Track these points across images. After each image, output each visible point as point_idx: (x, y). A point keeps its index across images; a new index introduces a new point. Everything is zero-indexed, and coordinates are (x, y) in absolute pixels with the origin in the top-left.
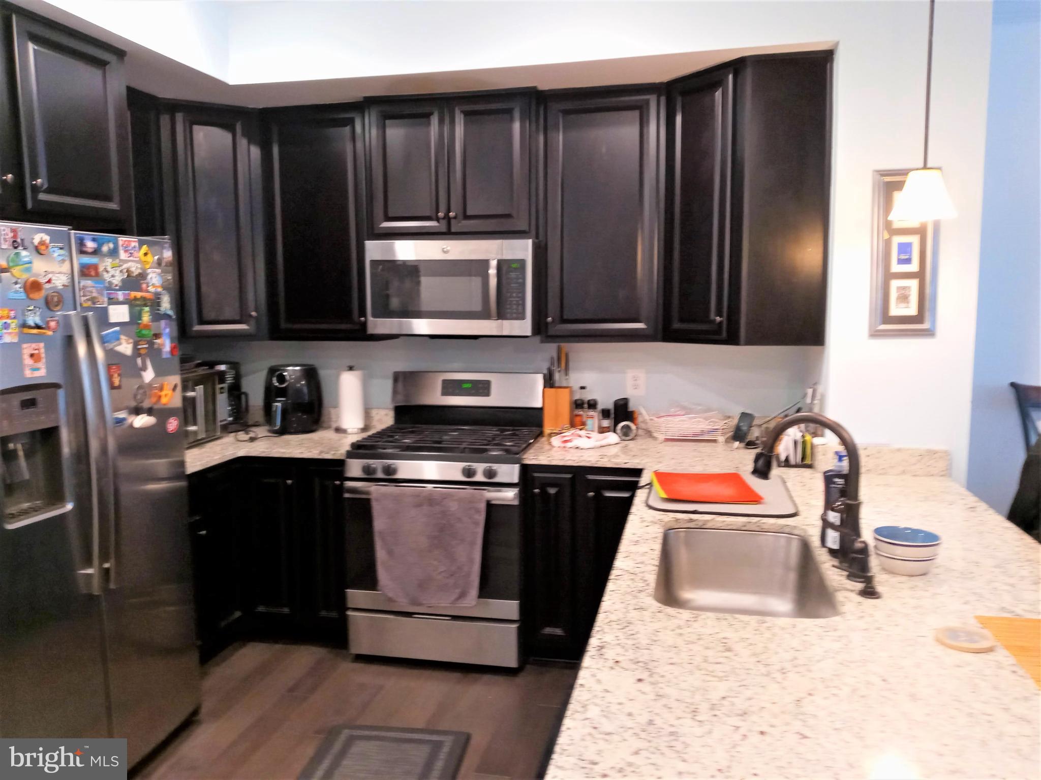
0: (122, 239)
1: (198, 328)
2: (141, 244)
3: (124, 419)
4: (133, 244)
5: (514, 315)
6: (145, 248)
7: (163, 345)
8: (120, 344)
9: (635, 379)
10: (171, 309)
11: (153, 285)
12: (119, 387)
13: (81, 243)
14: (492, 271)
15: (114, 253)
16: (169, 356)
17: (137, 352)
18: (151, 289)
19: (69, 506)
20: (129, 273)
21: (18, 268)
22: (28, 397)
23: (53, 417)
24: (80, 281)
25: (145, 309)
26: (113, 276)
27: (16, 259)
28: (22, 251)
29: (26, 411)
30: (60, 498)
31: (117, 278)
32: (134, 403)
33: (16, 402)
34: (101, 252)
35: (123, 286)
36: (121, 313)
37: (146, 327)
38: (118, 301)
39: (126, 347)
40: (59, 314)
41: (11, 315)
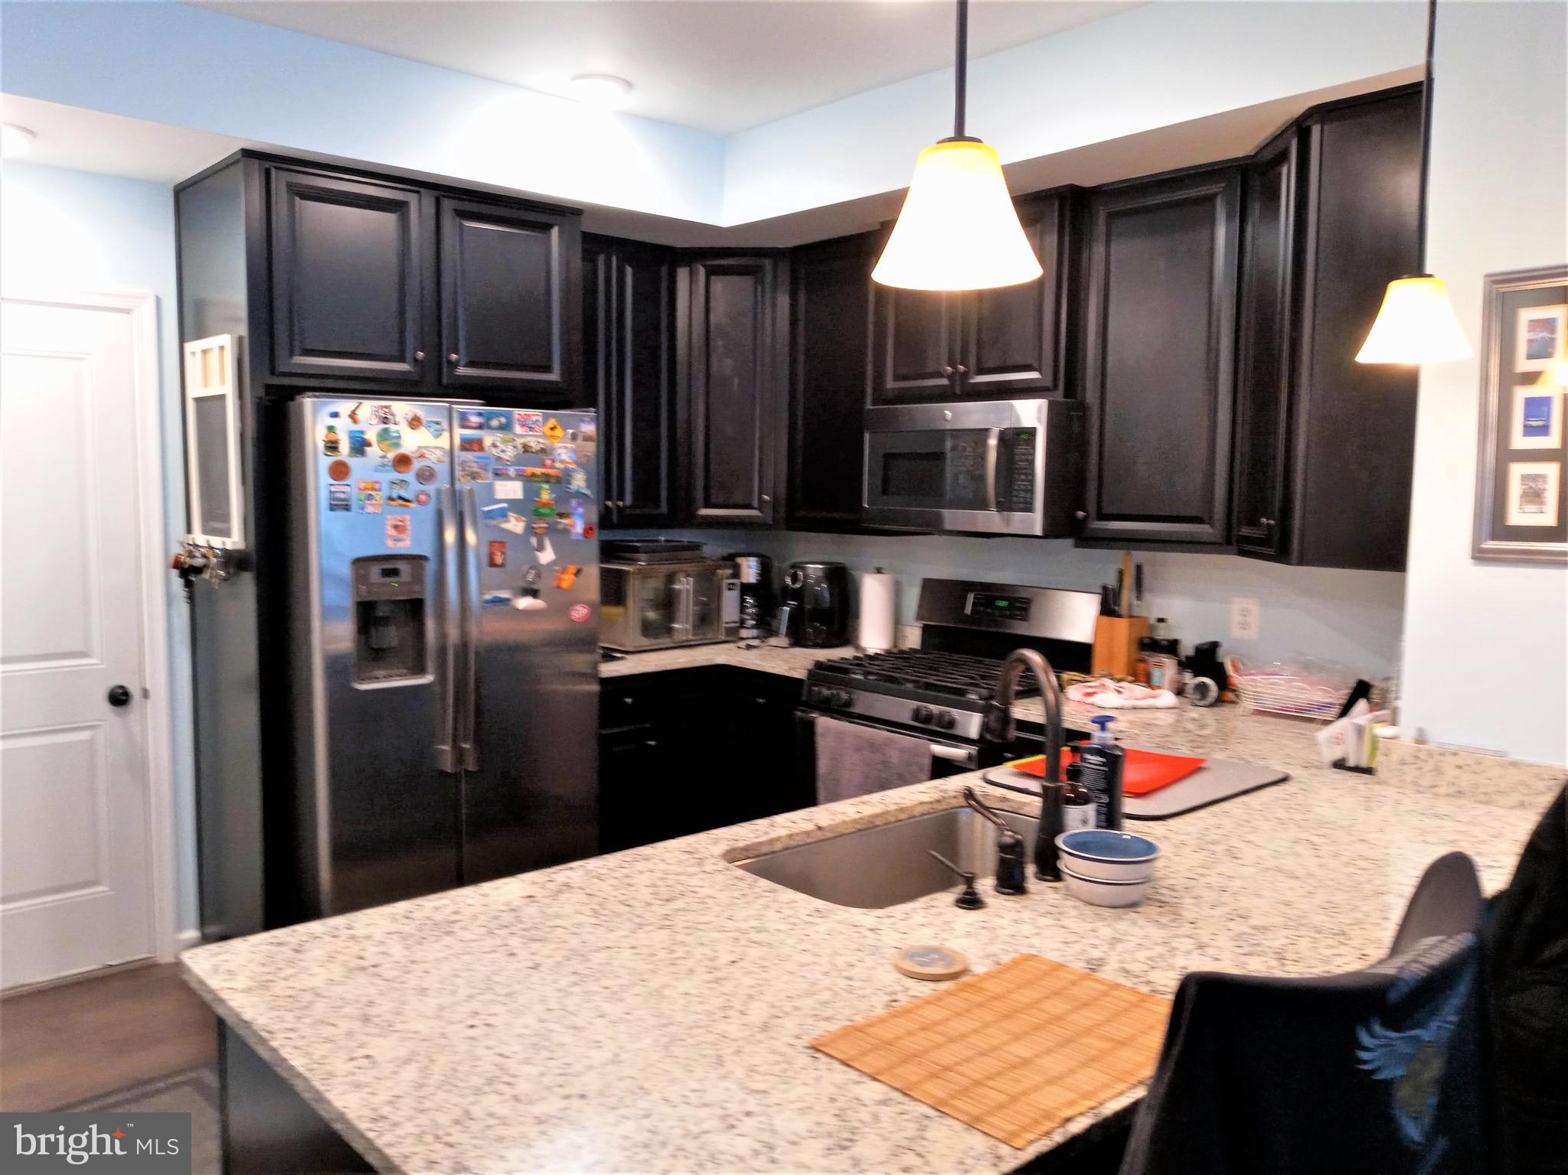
0: (518, 412)
1: (704, 512)
2: (546, 419)
3: (508, 600)
4: (534, 418)
5: (1022, 506)
6: (552, 422)
7: (573, 526)
8: (507, 521)
9: (1244, 613)
10: (588, 487)
11: (562, 462)
12: (502, 566)
13: (463, 417)
14: (993, 442)
15: (506, 427)
16: (581, 538)
17: (530, 530)
18: (558, 465)
19: (428, 679)
20: (526, 448)
21: (387, 443)
22: (389, 566)
23: (417, 588)
24: (461, 456)
25: (546, 486)
26: (503, 451)
27: (384, 435)
28: (392, 427)
29: (388, 580)
30: (420, 669)
31: (509, 453)
32: (522, 584)
33: (375, 571)
34: (490, 428)
35: (517, 461)
36: (511, 490)
37: (545, 505)
38: (507, 478)
39: (515, 525)
40: (430, 488)
41: (374, 487)
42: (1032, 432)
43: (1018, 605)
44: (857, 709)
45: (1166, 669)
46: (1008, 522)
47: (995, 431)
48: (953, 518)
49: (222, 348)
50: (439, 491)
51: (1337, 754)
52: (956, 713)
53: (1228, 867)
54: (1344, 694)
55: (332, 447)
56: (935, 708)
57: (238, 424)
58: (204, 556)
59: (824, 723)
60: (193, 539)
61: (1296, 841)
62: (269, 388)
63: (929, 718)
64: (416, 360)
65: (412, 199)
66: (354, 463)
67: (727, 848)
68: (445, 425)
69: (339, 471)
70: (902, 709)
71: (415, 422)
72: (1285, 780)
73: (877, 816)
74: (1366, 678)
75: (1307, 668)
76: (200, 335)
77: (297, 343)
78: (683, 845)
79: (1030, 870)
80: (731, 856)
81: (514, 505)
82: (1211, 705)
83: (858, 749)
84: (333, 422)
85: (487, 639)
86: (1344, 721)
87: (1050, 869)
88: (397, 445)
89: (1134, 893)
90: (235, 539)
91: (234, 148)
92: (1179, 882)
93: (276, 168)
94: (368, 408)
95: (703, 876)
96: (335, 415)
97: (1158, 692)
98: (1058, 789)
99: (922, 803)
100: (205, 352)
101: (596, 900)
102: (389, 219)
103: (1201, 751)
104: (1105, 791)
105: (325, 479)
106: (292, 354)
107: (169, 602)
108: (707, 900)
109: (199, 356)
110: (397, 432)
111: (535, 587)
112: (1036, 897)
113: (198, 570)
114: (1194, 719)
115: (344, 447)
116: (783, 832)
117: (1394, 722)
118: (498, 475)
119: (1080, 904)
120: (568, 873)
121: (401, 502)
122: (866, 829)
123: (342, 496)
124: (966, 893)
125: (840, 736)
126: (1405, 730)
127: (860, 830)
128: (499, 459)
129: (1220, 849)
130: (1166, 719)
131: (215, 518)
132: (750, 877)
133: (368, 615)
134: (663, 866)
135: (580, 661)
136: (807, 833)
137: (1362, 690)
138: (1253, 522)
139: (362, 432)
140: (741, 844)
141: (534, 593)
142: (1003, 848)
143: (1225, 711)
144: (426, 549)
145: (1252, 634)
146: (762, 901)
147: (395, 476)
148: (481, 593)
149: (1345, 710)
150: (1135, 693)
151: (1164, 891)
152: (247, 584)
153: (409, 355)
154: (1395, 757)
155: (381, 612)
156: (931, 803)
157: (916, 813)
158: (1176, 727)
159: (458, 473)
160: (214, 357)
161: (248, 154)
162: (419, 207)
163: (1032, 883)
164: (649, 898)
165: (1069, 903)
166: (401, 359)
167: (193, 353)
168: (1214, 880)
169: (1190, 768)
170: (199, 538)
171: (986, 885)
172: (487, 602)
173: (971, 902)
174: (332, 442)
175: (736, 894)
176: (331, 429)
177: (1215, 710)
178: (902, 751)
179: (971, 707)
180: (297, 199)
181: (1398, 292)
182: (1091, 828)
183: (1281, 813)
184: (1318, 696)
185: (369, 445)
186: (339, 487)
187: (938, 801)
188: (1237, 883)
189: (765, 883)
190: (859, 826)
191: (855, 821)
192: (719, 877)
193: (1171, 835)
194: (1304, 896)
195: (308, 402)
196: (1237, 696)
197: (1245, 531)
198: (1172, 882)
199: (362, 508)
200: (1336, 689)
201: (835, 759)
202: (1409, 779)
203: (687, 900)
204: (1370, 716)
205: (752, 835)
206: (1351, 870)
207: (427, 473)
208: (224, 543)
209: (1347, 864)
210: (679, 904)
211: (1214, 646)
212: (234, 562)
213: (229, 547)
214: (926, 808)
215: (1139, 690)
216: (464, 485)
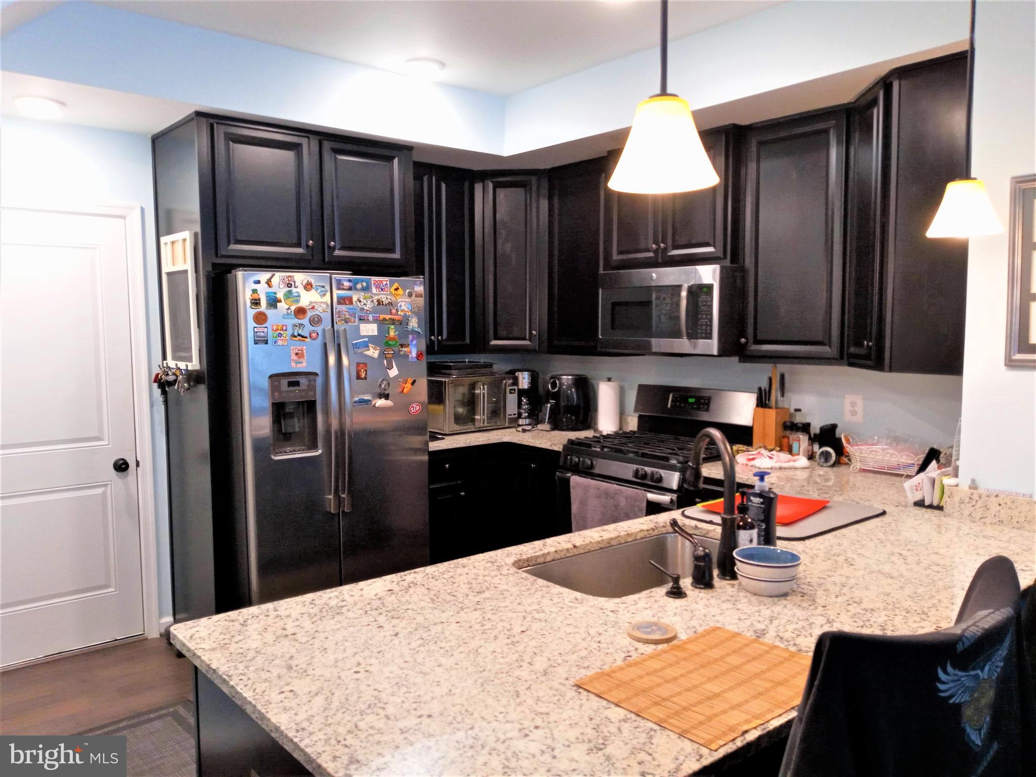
0: (374, 279)
1: (494, 342)
2: (392, 283)
3: (370, 401)
4: (384, 283)
5: (704, 335)
6: (396, 285)
7: (410, 352)
8: (368, 350)
9: (853, 404)
10: (419, 327)
11: (402, 311)
13: (339, 282)
14: (684, 294)
15: (367, 289)
16: (416, 360)
17: (383, 355)
18: (400, 313)
19: (320, 452)
20: (379, 302)
21: (289, 300)
22: (293, 379)
23: (311, 393)
24: (337, 307)
25: (393, 327)
26: (365, 304)
27: (289, 295)
28: (294, 290)
29: (291, 388)
30: (313, 446)
31: (369, 306)
32: (378, 391)
33: (284, 382)
34: (356, 289)
35: (374, 311)
36: (370, 329)
37: (393, 339)
38: (368, 321)
39: (373, 352)
40: (319, 329)
41: (284, 328)
42: (710, 287)
43: (702, 401)
44: (596, 471)
45: (802, 442)
46: (695, 346)
47: (686, 286)
48: (657, 344)
49: (184, 240)
50: (324, 330)
51: (918, 497)
52: (662, 472)
53: (846, 570)
54: (922, 457)
55: (256, 303)
56: (648, 470)
57: (195, 289)
58: (174, 374)
59: (576, 480)
60: (167, 364)
61: (892, 554)
62: (214, 265)
63: (644, 476)
64: (308, 246)
65: (304, 141)
66: (270, 313)
67: (516, 559)
68: (328, 288)
69: (260, 318)
70: (627, 470)
71: (308, 286)
72: (884, 513)
73: (611, 539)
74: (935, 447)
75: (896, 441)
76: (170, 232)
77: (232, 237)
78: (487, 557)
79: (716, 572)
80: (519, 565)
81: (372, 339)
82: (833, 465)
83: (598, 497)
84: (256, 286)
85: (355, 427)
86: (922, 475)
87: (729, 572)
88: (298, 301)
89: (785, 587)
90: (194, 364)
91: (192, 110)
92: (814, 580)
93: (217, 123)
94: (278, 277)
95: (500, 577)
96: (258, 282)
97: (796, 457)
98: (733, 520)
99: (641, 531)
100: (173, 243)
101: (432, 593)
102: (289, 155)
103: (825, 496)
104: (762, 521)
105: (251, 324)
106: (229, 243)
107: (152, 405)
108: (505, 593)
109: (169, 245)
110: (297, 292)
111: (386, 392)
112: (719, 590)
113: (171, 384)
114: (820, 475)
115: (264, 303)
116: (552, 549)
117: (956, 476)
118: (361, 319)
119: (748, 594)
120: (413, 575)
121: (299, 338)
122: (606, 547)
123: (262, 334)
124: (672, 588)
125: (586, 488)
126: (964, 480)
127: (601, 548)
128: (362, 309)
129: (841, 559)
130: (802, 475)
131: (182, 350)
132: (532, 578)
133: (279, 411)
134: (475, 571)
135: (416, 441)
136: (568, 550)
137: (933, 455)
138: (859, 344)
139: (275, 293)
140: (524, 557)
141: (387, 397)
142: (697, 558)
143: (842, 469)
144: (317, 368)
145: (859, 418)
146: (540, 593)
147: (296, 321)
148: (352, 397)
149: (923, 468)
150: (783, 458)
151: (803, 586)
152: (202, 392)
153: (303, 243)
154: (957, 499)
155: (289, 409)
156: (648, 530)
157: (638, 537)
158: (809, 479)
159: (336, 319)
160: (179, 246)
161: (199, 114)
162: (309, 147)
163: (717, 581)
164: (467, 591)
165: (742, 594)
166: (298, 245)
167: (166, 244)
168: (837, 579)
169: (820, 507)
170: (171, 363)
171: (686, 583)
172: (355, 402)
173: (677, 593)
174: (255, 300)
175: (523, 588)
176: (255, 291)
177: (835, 469)
178: (627, 498)
179: (672, 468)
180: (231, 143)
181: (954, 189)
182: (755, 544)
183: (881, 536)
184: (904, 459)
185: (280, 301)
186: (261, 329)
187: (653, 529)
188: (852, 581)
189: (541, 581)
190: (601, 546)
191: (599, 542)
192: (511, 578)
193: (807, 550)
194: (897, 590)
195: (240, 274)
196: (850, 460)
197: (852, 350)
198: (809, 580)
199: (275, 342)
200: (917, 454)
201: (583, 503)
202: (966, 513)
203: (492, 592)
204: (939, 472)
205: (532, 551)
206: (929, 572)
207: (316, 319)
208: (187, 366)
209: (925, 569)
210: (487, 594)
211: (834, 427)
212: (194, 378)
213: (190, 368)
214: (646, 533)
215: (784, 456)
216: (340, 326)
